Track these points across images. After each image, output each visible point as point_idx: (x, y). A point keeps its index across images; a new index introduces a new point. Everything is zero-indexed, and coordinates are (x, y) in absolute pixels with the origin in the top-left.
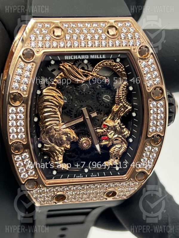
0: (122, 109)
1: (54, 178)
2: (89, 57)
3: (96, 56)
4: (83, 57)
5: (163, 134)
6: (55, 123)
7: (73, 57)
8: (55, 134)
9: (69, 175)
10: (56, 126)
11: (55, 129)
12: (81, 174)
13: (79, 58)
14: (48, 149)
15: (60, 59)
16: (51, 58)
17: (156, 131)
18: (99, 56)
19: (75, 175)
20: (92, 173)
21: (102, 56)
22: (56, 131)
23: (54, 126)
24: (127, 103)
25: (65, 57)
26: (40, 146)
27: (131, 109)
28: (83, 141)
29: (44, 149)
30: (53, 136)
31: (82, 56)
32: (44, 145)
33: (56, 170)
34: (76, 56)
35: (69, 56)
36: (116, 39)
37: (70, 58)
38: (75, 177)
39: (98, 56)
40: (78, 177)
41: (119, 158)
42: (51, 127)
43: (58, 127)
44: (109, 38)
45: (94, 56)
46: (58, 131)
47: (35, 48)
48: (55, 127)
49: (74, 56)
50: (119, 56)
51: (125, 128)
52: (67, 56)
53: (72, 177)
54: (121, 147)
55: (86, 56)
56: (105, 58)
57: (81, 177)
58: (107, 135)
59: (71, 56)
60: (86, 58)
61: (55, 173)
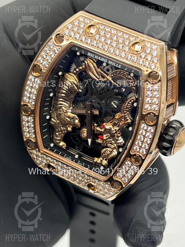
0: (123, 120)
1: (49, 149)
2: (108, 61)
3: (113, 63)
4: (102, 60)
5: (145, 157)
6: (65, 105)
7: (94, 56)
8: (62, 114)
9: (61, 153)
10: (65, 107)
11: (63, 110)
12: (70, 157)
13: (99, 59)
14: (53, 123)
15: (83, 53)
16: (77, 49)
17: (139, 152)
18: (116, 65)
19: (66, 155)
20: (79, 161)
21: (118, 66)
22: (63, 112)
23: (63, 106)
24: (129, 116)
25: (89, 53)
26: (48, 117)
27: (130, 122)
28: (83, 131)
29: (51, 123)
30: (60, 114)
31: (102, 58)
32: (51, 119)
33: (54, 144)
34: (98, 56)
35: (92, 54)
36: (135, 56)
37: (92, 55)
38: (65, 157)
39: (115, 63)
40: (68, 158)
41: (107, 160)
42: (61, 106)
43: (65, 109)
44: (130, 53)
45: (112, 62)
46: (65, 113)
47: (67, 36)
48: (63, 108)
49: (96, 56)
50: (133, 71)
51: (121, 137)
52: (90, 53)
53: (62, 155)
54: (112, 151)
55: (105, 59)
56: (120, 68)
57: (70, 159)
58: (103, 136)
59: (93, 55)
60: (105, 61)
61: (52, 145)
